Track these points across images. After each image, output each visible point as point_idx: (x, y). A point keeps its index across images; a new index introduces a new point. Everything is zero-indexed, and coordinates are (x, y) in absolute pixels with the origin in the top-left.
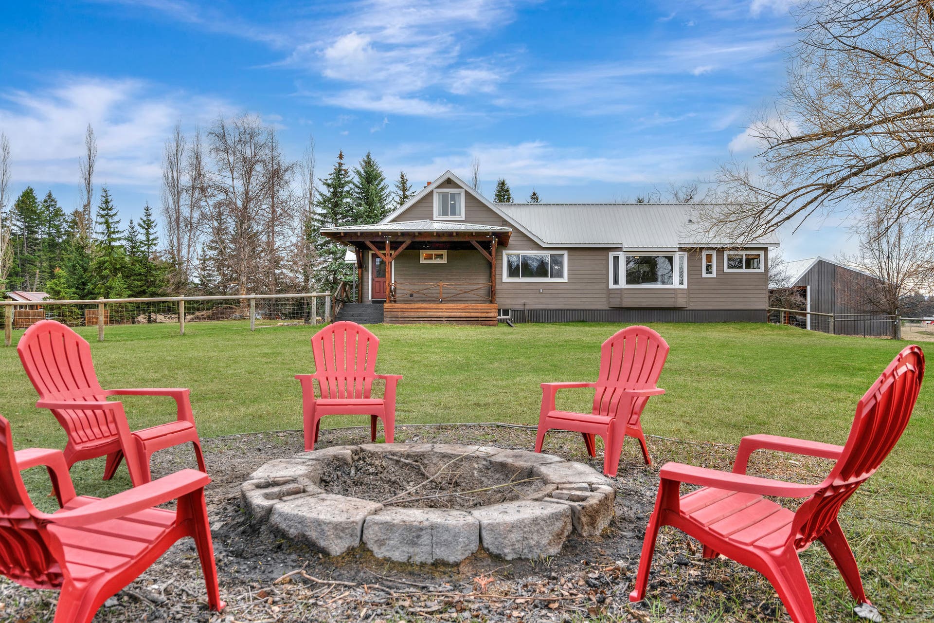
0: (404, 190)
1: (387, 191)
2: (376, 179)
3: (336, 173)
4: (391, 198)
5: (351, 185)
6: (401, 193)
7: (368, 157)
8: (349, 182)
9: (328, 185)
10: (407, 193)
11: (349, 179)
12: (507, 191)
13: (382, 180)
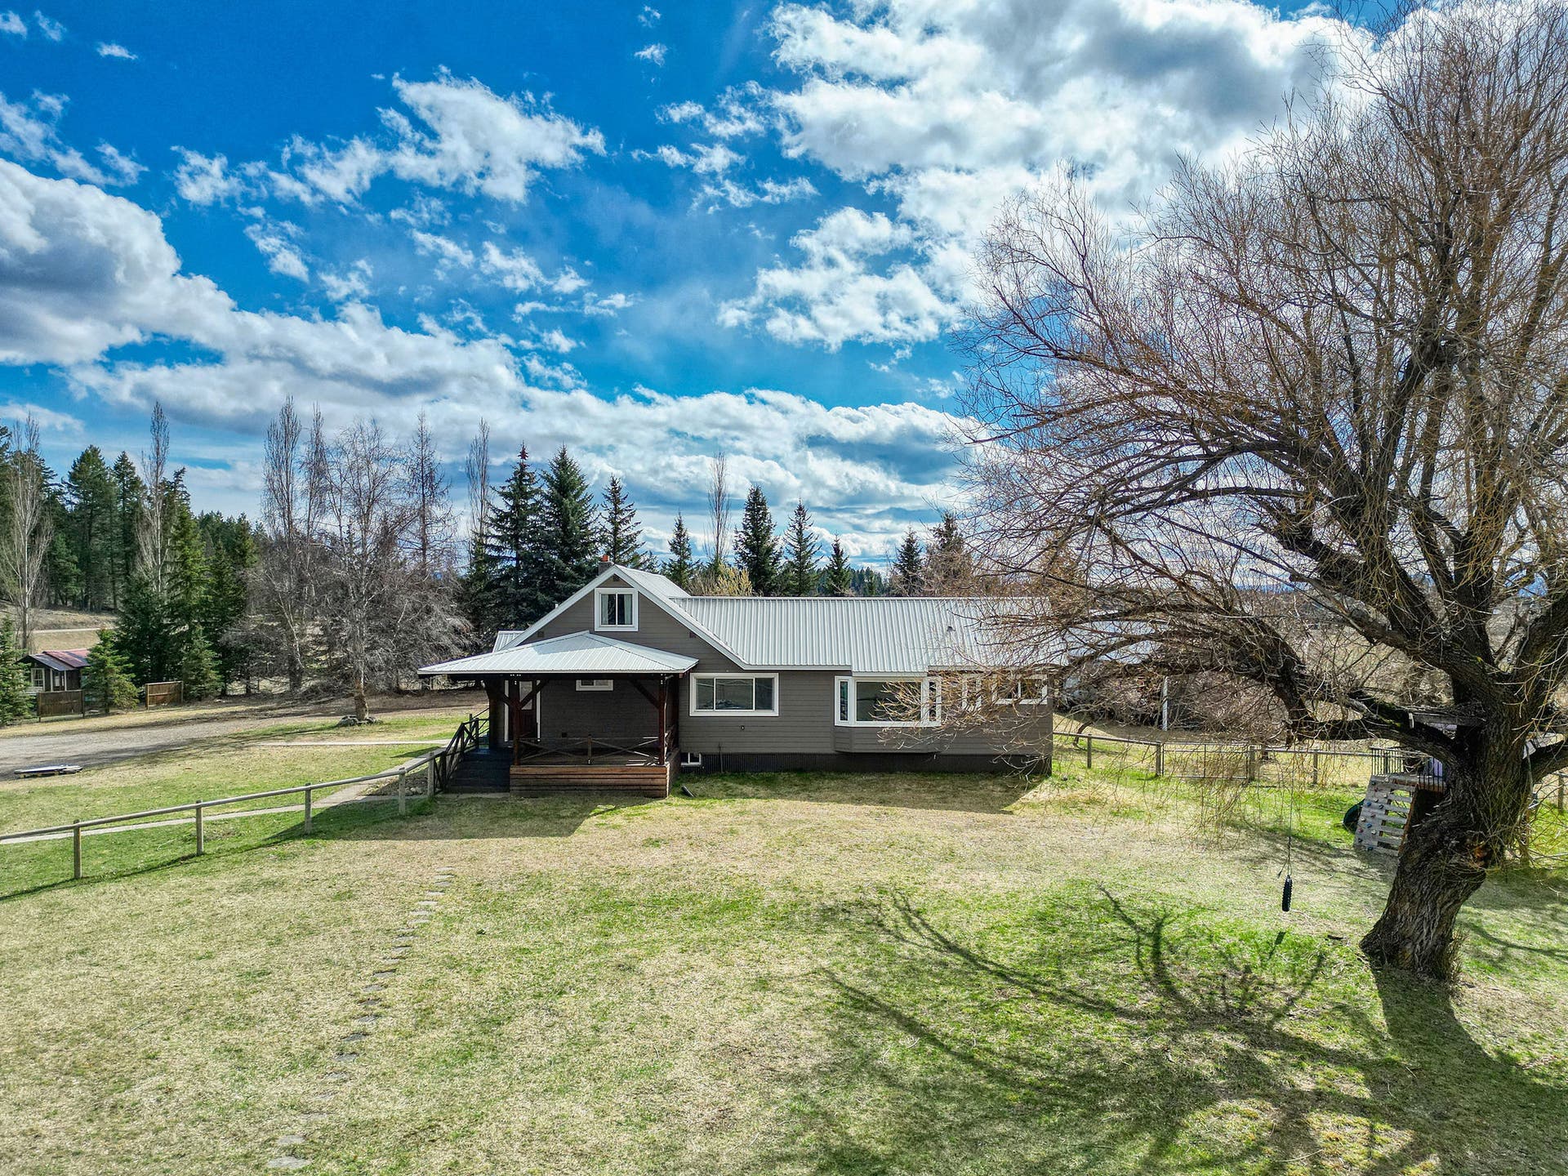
0: (616, 502)
1: (591, 504)
2: (573, 489)
3: (515, 479)
4: (597, 513)
5: (538, 497)
6: (611, 506)
7: (563, 455)
8: (537, 492)
9: (506, 496)
10: (621, 507)
11: (535, 487)
12: (763, 504)
13: (582, 489)
